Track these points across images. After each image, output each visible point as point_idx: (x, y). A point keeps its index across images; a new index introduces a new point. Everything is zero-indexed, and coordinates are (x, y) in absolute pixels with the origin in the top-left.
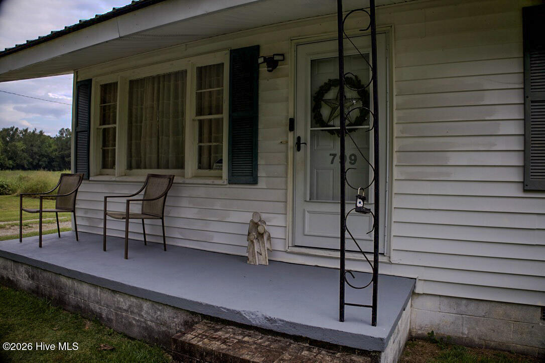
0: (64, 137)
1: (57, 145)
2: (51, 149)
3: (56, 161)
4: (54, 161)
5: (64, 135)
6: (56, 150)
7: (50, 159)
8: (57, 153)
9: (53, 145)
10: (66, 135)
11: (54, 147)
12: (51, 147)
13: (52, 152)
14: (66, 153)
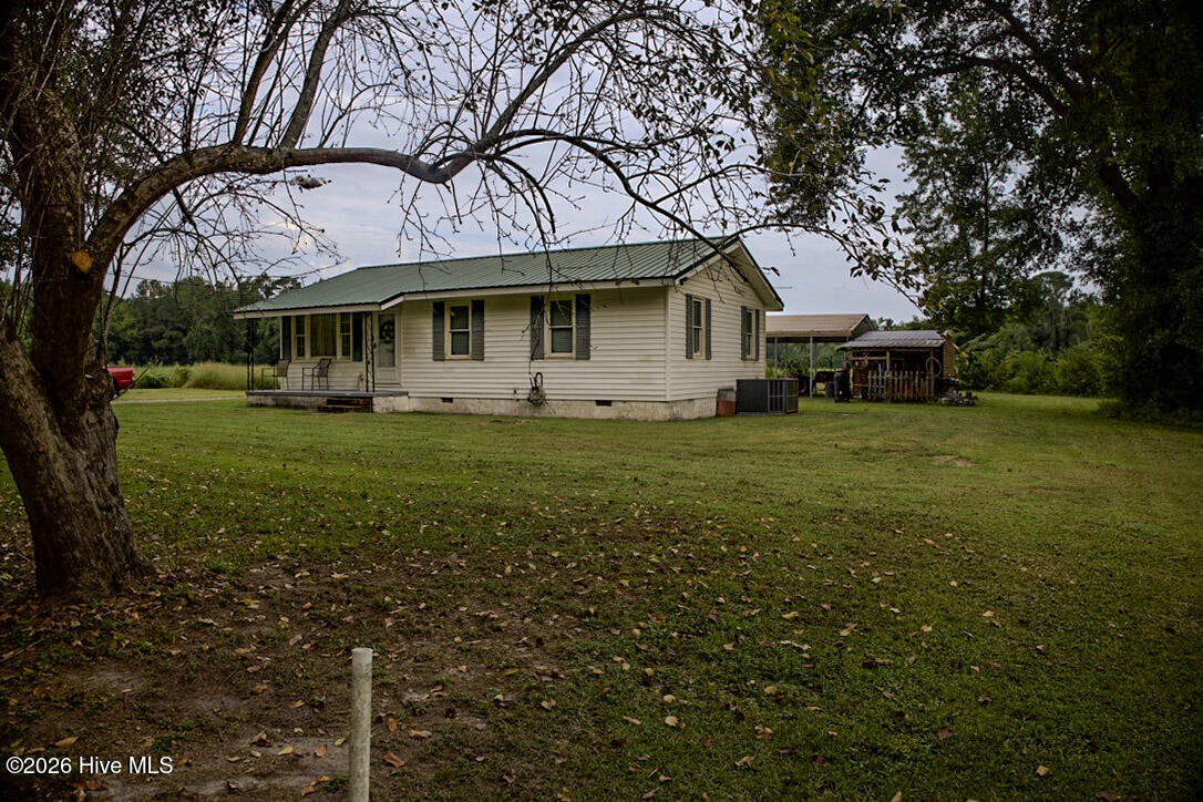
0: (147, 298)
1: (135, 315)
2: (123, 324)
3: (134, 349)
4: (128, 349)
5: (148, 294)
6: (132, 326)
7: (119, 343)
8: (134, 332)
9: (126, 316)
10: (151, 294)
11: (129, 319)
12: (122, 319)
13: (125, 330)
14: (152, 330)
